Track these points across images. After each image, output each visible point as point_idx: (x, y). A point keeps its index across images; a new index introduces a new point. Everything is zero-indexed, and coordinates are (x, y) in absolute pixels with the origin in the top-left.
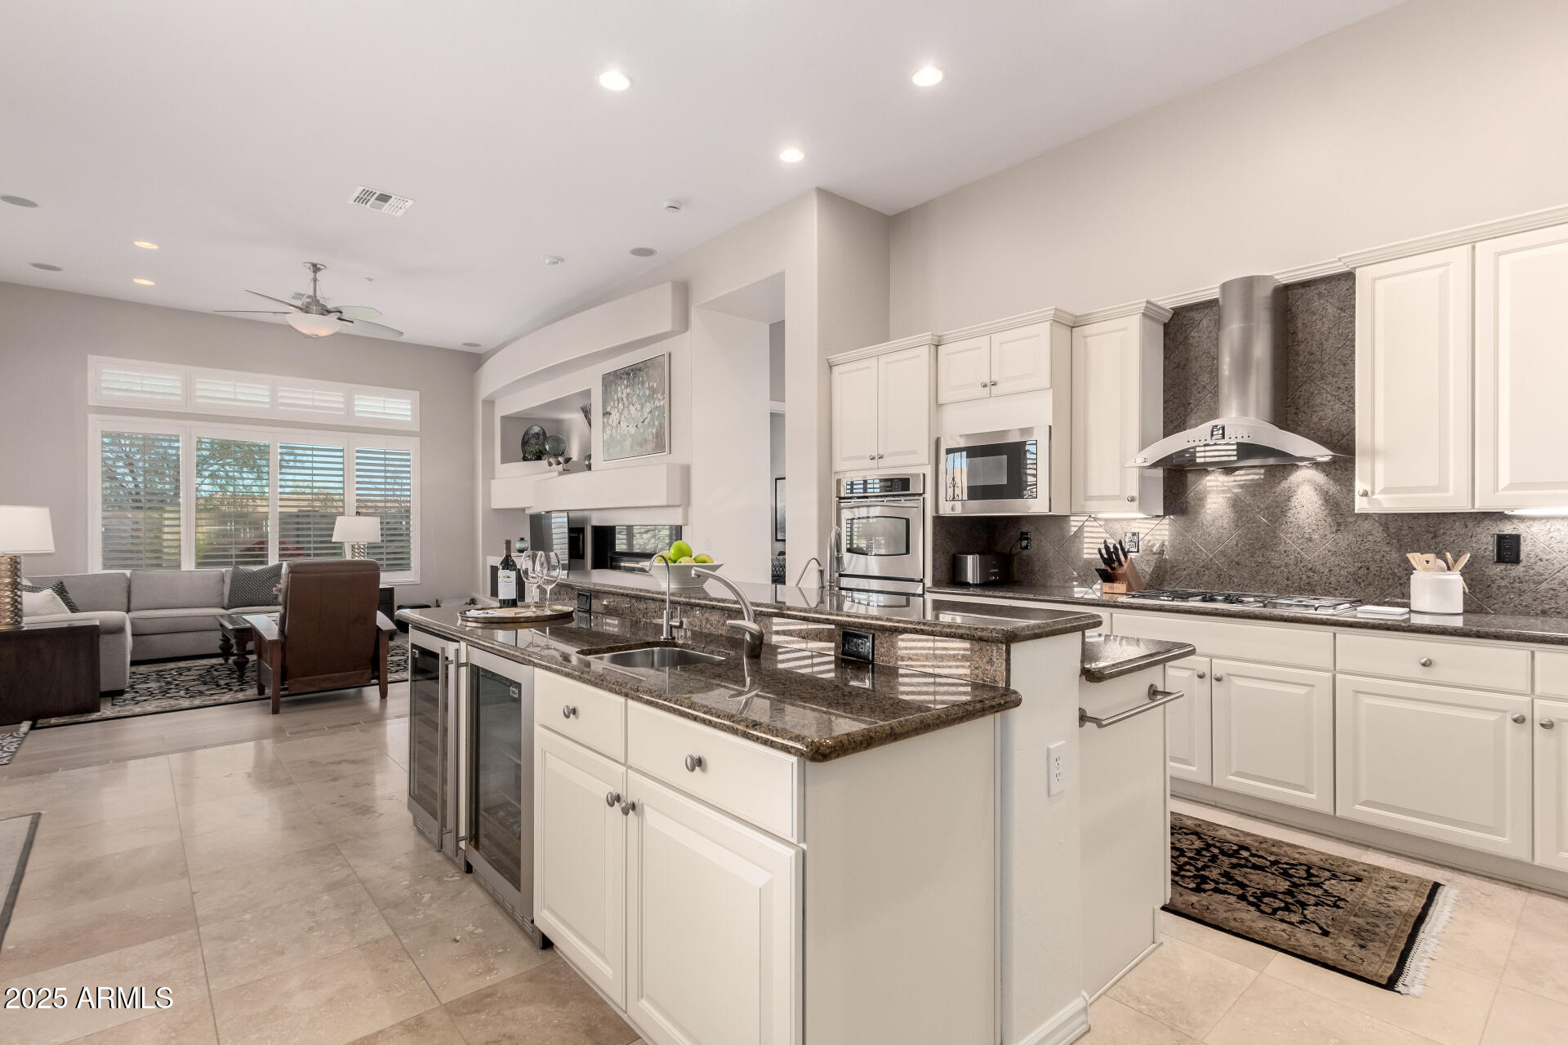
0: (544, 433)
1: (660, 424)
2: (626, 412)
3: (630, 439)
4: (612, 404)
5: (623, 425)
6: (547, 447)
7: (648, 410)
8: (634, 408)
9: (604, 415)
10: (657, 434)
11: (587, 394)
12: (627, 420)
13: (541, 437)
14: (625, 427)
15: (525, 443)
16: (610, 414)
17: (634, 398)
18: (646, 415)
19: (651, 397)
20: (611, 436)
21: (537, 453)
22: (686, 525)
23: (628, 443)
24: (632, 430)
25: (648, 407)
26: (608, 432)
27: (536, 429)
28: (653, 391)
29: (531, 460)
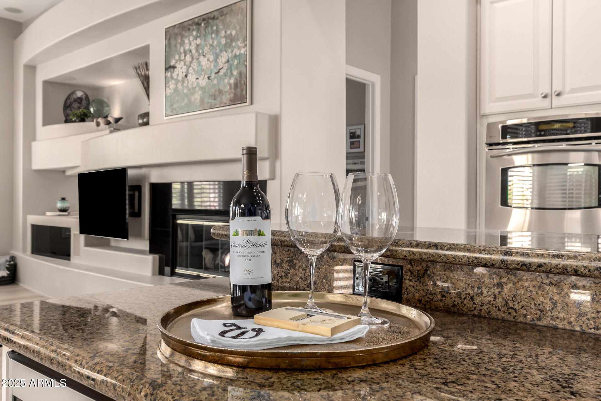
0: (87, 97)
1: (240, 74)
2: (195, 65)
3: (200, 92)
4: (177, 57)
5: (192, 78)
6: (92, 110)
7: (224, 60)
8: (206, 59)
9: (166, 69)
10: (236, 85)
11: (145, 51)
12: (197, 72)
13: (84, 102)
14: (194, 80)
15: (67, 106)
16: (174, 67)
17: (206, 49)
18: (221, 65)
19: (228, 46)
20: (176, 90)
21: (81, 115)
22: (273, 179)
23: (197, 96)
24: (203, 82)
25: (224, 57)
26: (172, 86)
27: (79, 94)
28: (231, 39)
29: (75, 121)
